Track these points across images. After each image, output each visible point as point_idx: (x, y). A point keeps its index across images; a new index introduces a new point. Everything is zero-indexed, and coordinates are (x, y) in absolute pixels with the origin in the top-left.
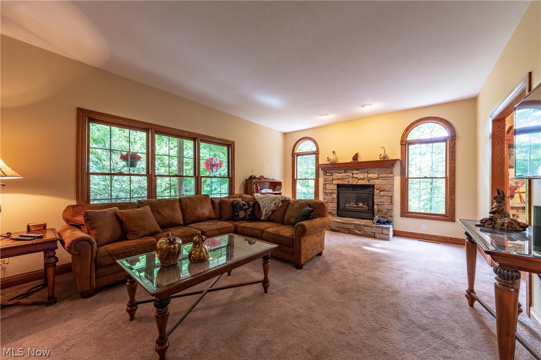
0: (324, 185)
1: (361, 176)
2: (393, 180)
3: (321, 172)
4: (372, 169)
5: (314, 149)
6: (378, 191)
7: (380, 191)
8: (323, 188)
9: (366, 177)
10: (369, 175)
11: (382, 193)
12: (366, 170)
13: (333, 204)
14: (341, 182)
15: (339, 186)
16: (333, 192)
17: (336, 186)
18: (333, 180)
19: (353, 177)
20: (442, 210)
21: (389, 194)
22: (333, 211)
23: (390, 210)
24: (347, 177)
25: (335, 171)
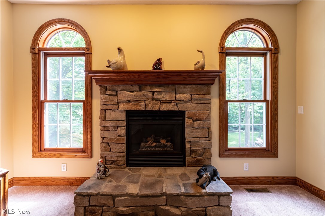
0: (101, 111)
1: (166, 97)
2: (210, 103)
3: (96, 89)
4: (182, 86)
5: (83, 45)
6: (191, 121)
7: (193, 121)
8: (101, 118)
9: (174, 99)
10: (178, 96)
11: (196, 124)
12: (173, 87)
13: (118, 146)
14: (134, 108)
15: (129, 114)
16: (119, 123)
17: (124, 115)
18: (118, 104)
19: (153, 99)
20: (261, 142)
21: (206, 125)
22: (119, 159)
23: (207, 150)
24: (144, 98)
25: (122, 87)
